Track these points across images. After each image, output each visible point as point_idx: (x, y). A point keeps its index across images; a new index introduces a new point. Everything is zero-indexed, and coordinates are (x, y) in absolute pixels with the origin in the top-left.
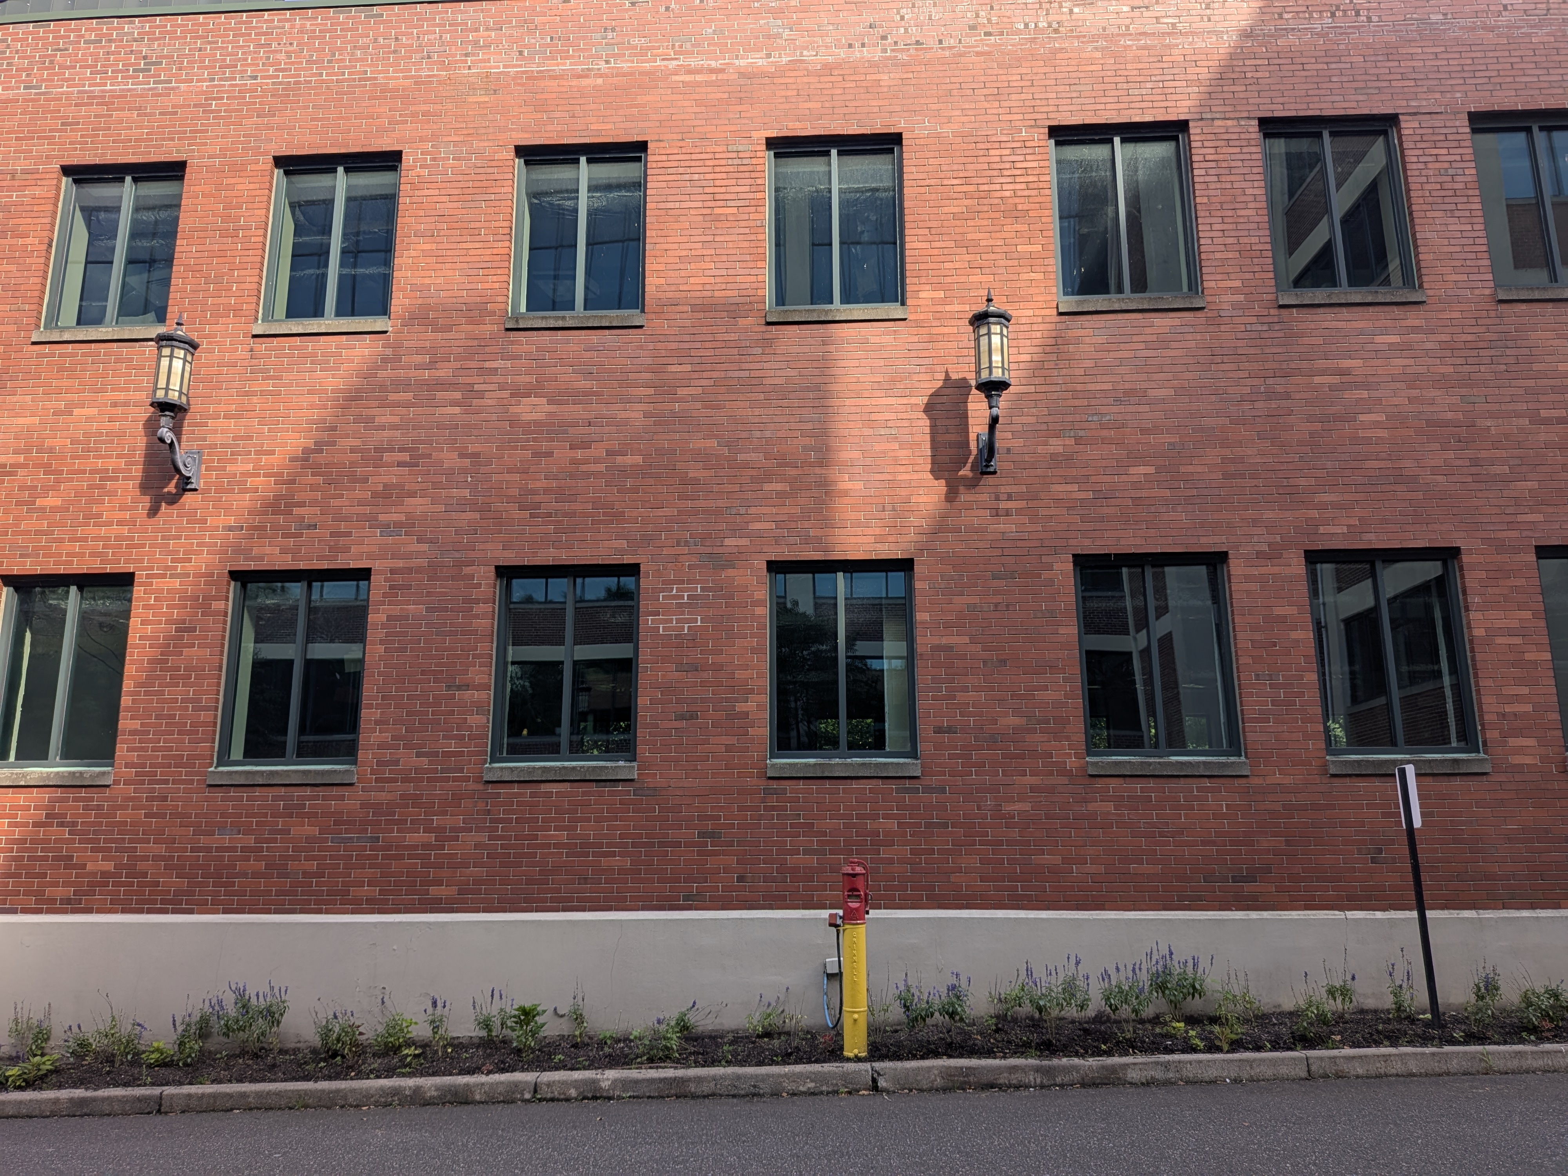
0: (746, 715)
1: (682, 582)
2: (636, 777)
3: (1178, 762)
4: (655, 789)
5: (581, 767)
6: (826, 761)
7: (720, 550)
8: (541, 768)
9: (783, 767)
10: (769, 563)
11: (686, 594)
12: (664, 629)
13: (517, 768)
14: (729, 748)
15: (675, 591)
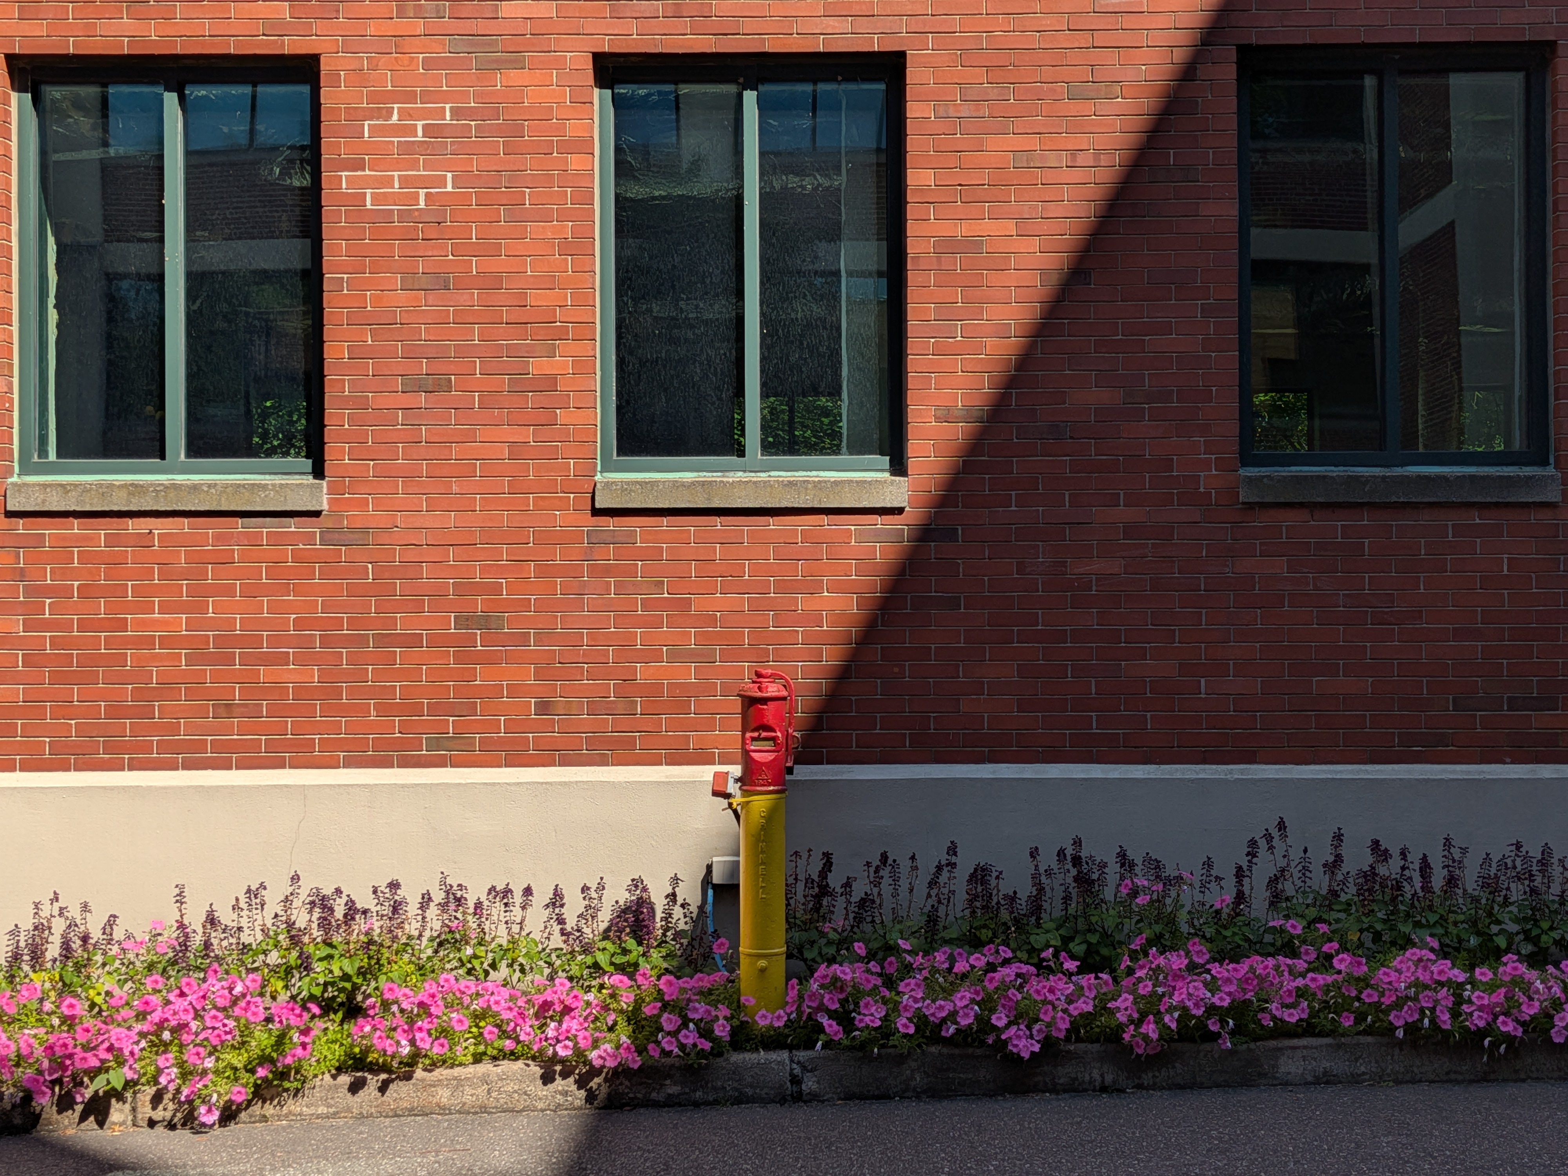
0: (549, 383)
1: (410, 97)
2: (325, 506)
3: (1420, 478)
4: (365, 530)
5: (209, 486)
6: (716, 477)
7: (492, 27)
8: (124, 486)
9: (627, 488)
10: (598, 58)
11: (420, 124)
12: (375, 198)
13: (76, 486)
14: (517, 450)
15: (395, 117)
